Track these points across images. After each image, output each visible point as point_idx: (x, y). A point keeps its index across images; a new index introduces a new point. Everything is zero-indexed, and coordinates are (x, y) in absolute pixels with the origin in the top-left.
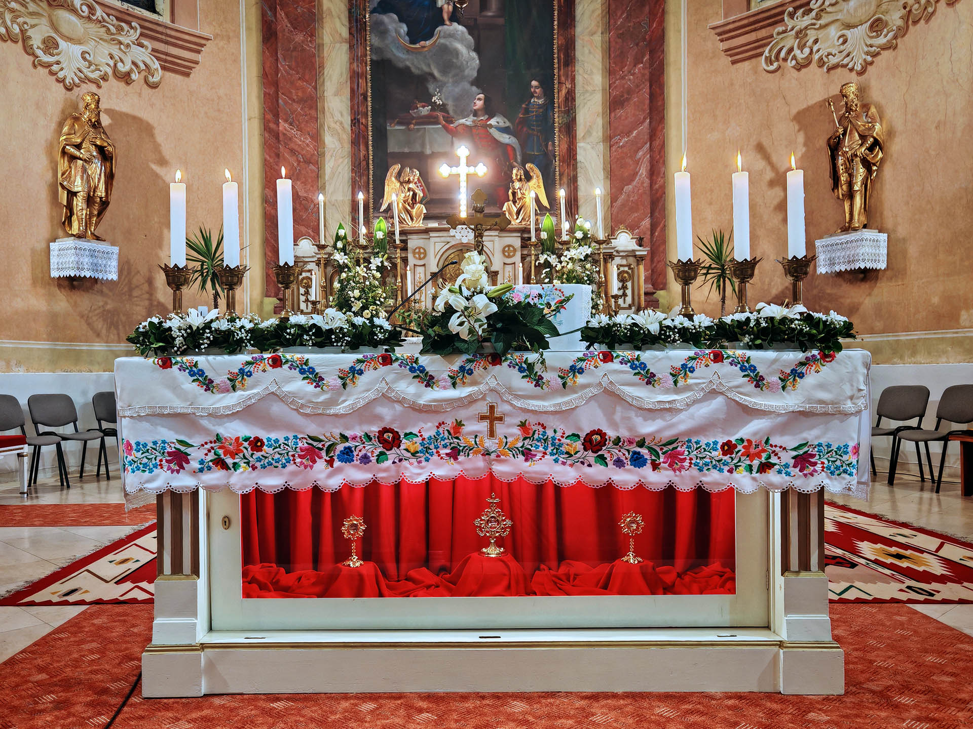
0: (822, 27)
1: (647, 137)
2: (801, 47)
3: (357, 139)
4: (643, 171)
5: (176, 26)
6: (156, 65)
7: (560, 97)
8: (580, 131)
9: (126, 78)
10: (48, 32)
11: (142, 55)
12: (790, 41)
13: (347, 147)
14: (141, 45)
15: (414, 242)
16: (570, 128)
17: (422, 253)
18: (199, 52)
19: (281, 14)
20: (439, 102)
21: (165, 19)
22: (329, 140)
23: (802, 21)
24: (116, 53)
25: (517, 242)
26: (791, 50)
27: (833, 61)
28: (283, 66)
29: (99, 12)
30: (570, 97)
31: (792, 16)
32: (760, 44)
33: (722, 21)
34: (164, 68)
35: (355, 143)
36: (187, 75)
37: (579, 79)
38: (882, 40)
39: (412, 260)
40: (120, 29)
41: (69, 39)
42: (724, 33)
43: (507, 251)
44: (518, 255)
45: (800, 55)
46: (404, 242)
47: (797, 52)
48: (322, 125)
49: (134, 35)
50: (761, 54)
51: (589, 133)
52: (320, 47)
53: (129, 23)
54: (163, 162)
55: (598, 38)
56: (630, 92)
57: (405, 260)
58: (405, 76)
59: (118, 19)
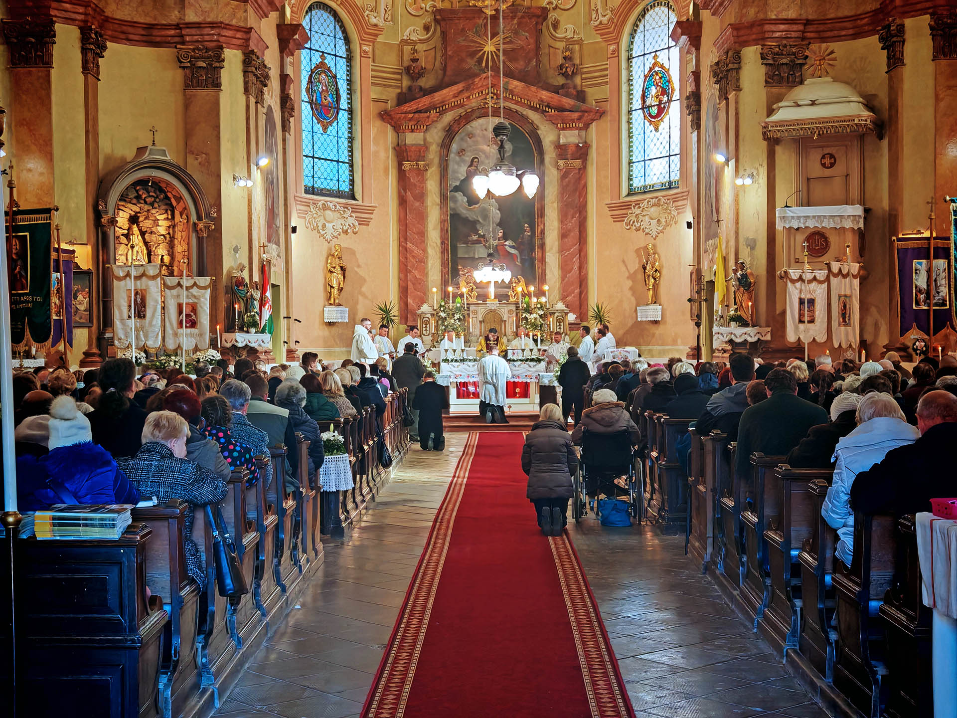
0: (644, 216)
1: (577, 252)
2: (637, 222)
3: (444, 251)
4: (576, 267)
5: (364, 204)
6: (357, 223)
7: (538, 231)
8: (547, 248)
9: (346, 232)
10: (323, 221)
11: (351, 221)
12: (633, 218)
13: (439, 254)
14: (351, 216)
15: (472, 308)
16: (542, 246)
17: (476, 313)
18: (372, 214)
19: (408, 193)
20: (482, 234)
21: (360, 202)
22: (430, 251)
23: (638, 211)
24: (343, 222)
25: (514, 308)
26: (634, 222)
27: (647, 231)
28: (409, 216)
29: (338, 207)
30: (543, 232)
31: (634, 207)
32: (624, 216)
33: (610, 202)
34: (359, 224)
35: (442, 253)
36: (368, 225)
37: (547, 224)
38: (660, 228)
39: (471, 315)
40: (344, 211)
41: (329, 222)
42: (611, 208)
43: (510, 312)
44: (515, 313)
45: (638, 225)
46: (468, 308)
47: (636, 223)
48: (427, 244)
49: (349, 212)
50: (624, 221)
51: (551, 249)
52: (426, 208)
53: (347, 208)
54: (359, 266)
55: (555, 205)
56: (570, 231)
57: (469, 315)
58: (466, 221)
59: (344, 208)
